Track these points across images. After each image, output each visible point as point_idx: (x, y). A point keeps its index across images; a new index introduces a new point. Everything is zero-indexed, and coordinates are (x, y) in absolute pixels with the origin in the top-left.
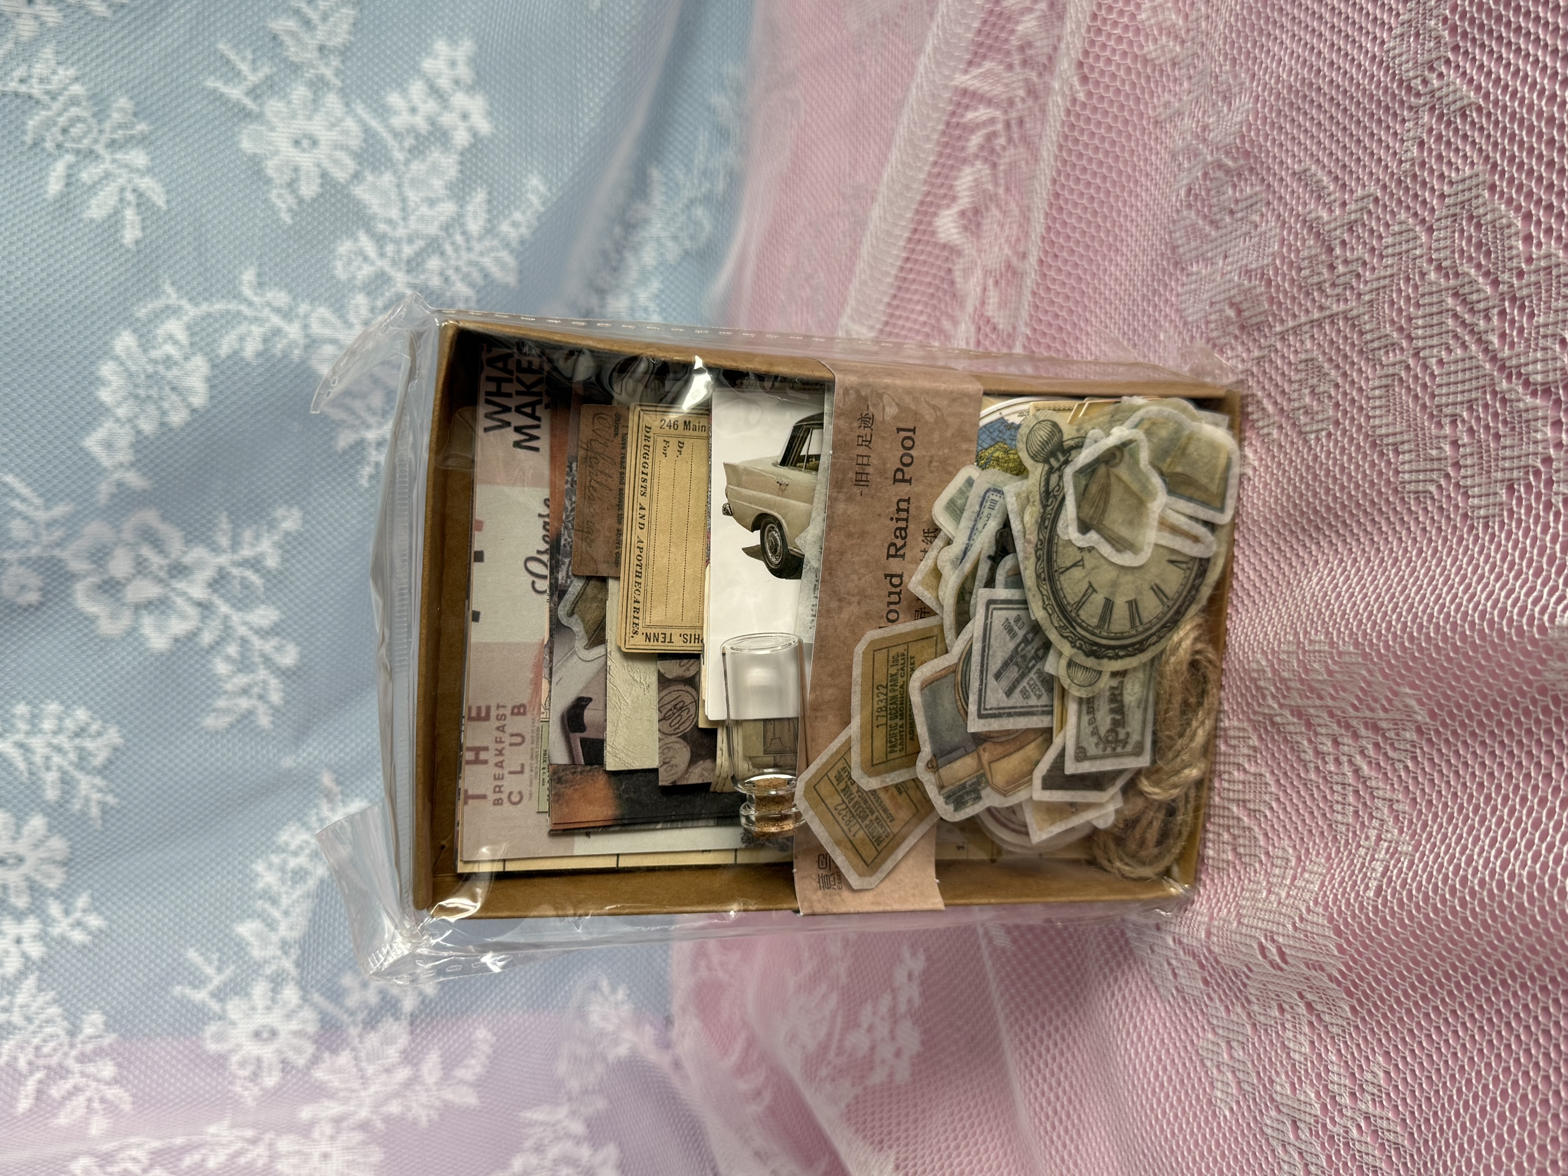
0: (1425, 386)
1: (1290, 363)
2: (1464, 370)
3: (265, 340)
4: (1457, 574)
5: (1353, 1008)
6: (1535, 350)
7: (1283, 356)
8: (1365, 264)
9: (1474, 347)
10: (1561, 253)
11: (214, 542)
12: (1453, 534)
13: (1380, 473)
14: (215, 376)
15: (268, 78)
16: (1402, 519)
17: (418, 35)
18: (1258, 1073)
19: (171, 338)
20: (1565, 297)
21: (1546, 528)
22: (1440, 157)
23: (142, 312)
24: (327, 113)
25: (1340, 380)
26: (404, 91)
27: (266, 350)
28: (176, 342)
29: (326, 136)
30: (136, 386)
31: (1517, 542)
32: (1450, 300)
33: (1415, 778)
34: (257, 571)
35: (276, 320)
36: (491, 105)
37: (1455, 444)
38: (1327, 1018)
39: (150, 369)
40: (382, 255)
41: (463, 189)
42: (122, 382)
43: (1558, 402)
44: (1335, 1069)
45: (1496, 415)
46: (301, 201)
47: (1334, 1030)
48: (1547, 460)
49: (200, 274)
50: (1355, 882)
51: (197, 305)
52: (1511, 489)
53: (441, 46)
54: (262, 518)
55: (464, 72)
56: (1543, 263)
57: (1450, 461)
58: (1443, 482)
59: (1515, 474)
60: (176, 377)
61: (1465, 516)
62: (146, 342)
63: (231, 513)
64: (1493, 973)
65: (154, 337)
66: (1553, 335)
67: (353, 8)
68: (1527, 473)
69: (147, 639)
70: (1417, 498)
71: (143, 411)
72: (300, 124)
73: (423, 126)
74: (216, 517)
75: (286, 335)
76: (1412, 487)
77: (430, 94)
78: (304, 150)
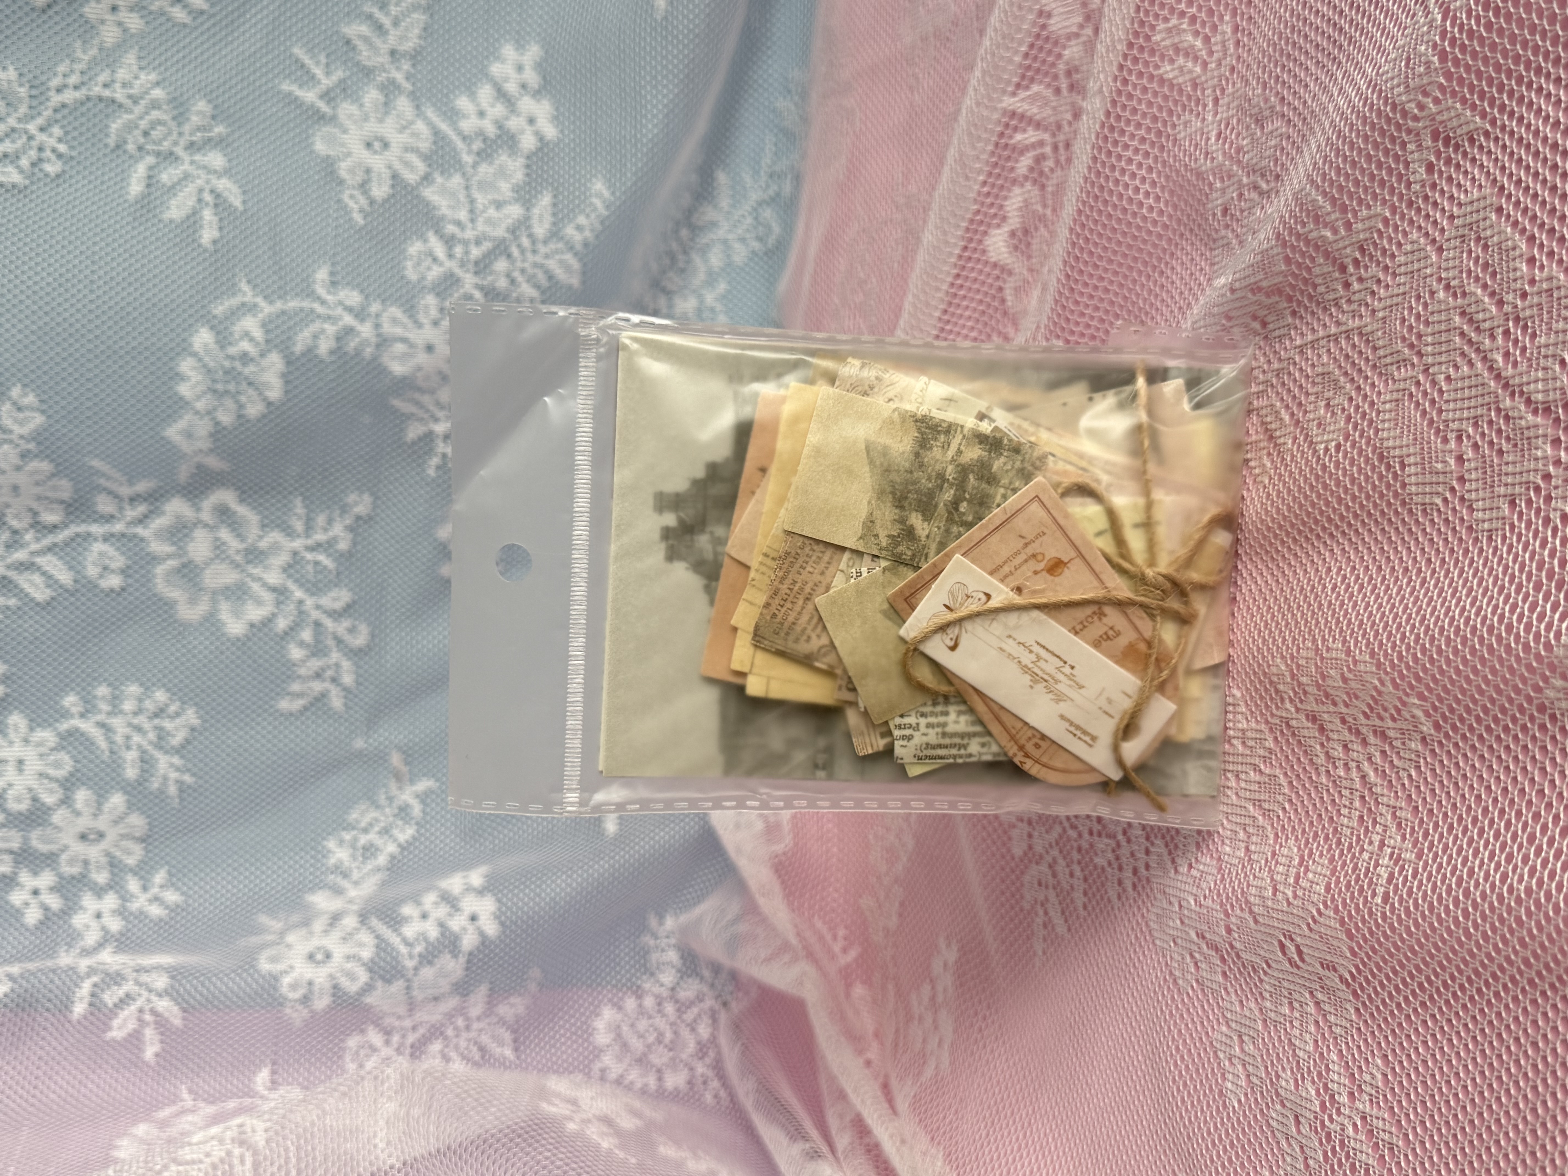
0: (1433, 402)
1: (1307, 376)
2: (1470, 387)
3: (338, 339)
4: (1464, 586)
5: (1357, 1010)
6: (1537, 370)
7: (1301, 369)
8: (1379, 281)
9: (1479, 365)
10: (1562, 276)
11: (289, 527)
12: (1460, 546)
13: (1388, 485)
14: (290, 373)
15: (342, 81)
16: (1410, 530)
17: (487, 40)
18: (1266, 1067)
19: (247, 335)
20: (1565, 319)
21: (1544, 543)
22: (1450, 179)
23: (219, 310)
24: (398, 116)
25: (1353, 394)
26: (472, 96)
27: (339, 348)
28: (252, 339)
29: (397, 140)
30: (214, 381)
31: (1517, 556)
32: (1457, 319)
33: (1418, 787)
34: (329, 555)
35: (349, 319)
36: (557, 109)
37: (1460, 459)
38: (1332, 1019)
39: (227, 364)
40: (451, 256)
41: (529, 192)
42: (200, 377)
43: (1557, 420)
44: (1336, 1069)
45: (1499, 431)
46: (372, 202)
47: (1338, 1031)
48: (1547, 477)
49: (275, 273)
50: (1362, 887)
51: (271, 303)
52: (1513, 504)
53: (509, 51)
54: (335, 503)
55: (531, 77)
56: (1545, 286)
57: (1455, 475)
58: (1448, 495)
59: (1517, 489)
60: (252, 373)
61: (1470, 528)
62: (223, 339)
63: (306, 498)
65: (231, 334)
66: (1554, 356)
67: (424, 13)
68: (1528, 489)
69: (224, 624)
70: (1424, 510)
71: (222, 405)
72: (372, 127)
73: (491, 130)
74: (291, 502)
75: (358, 334)
76: (1420, 499)
77: (497, 98)
78: (376, 152)
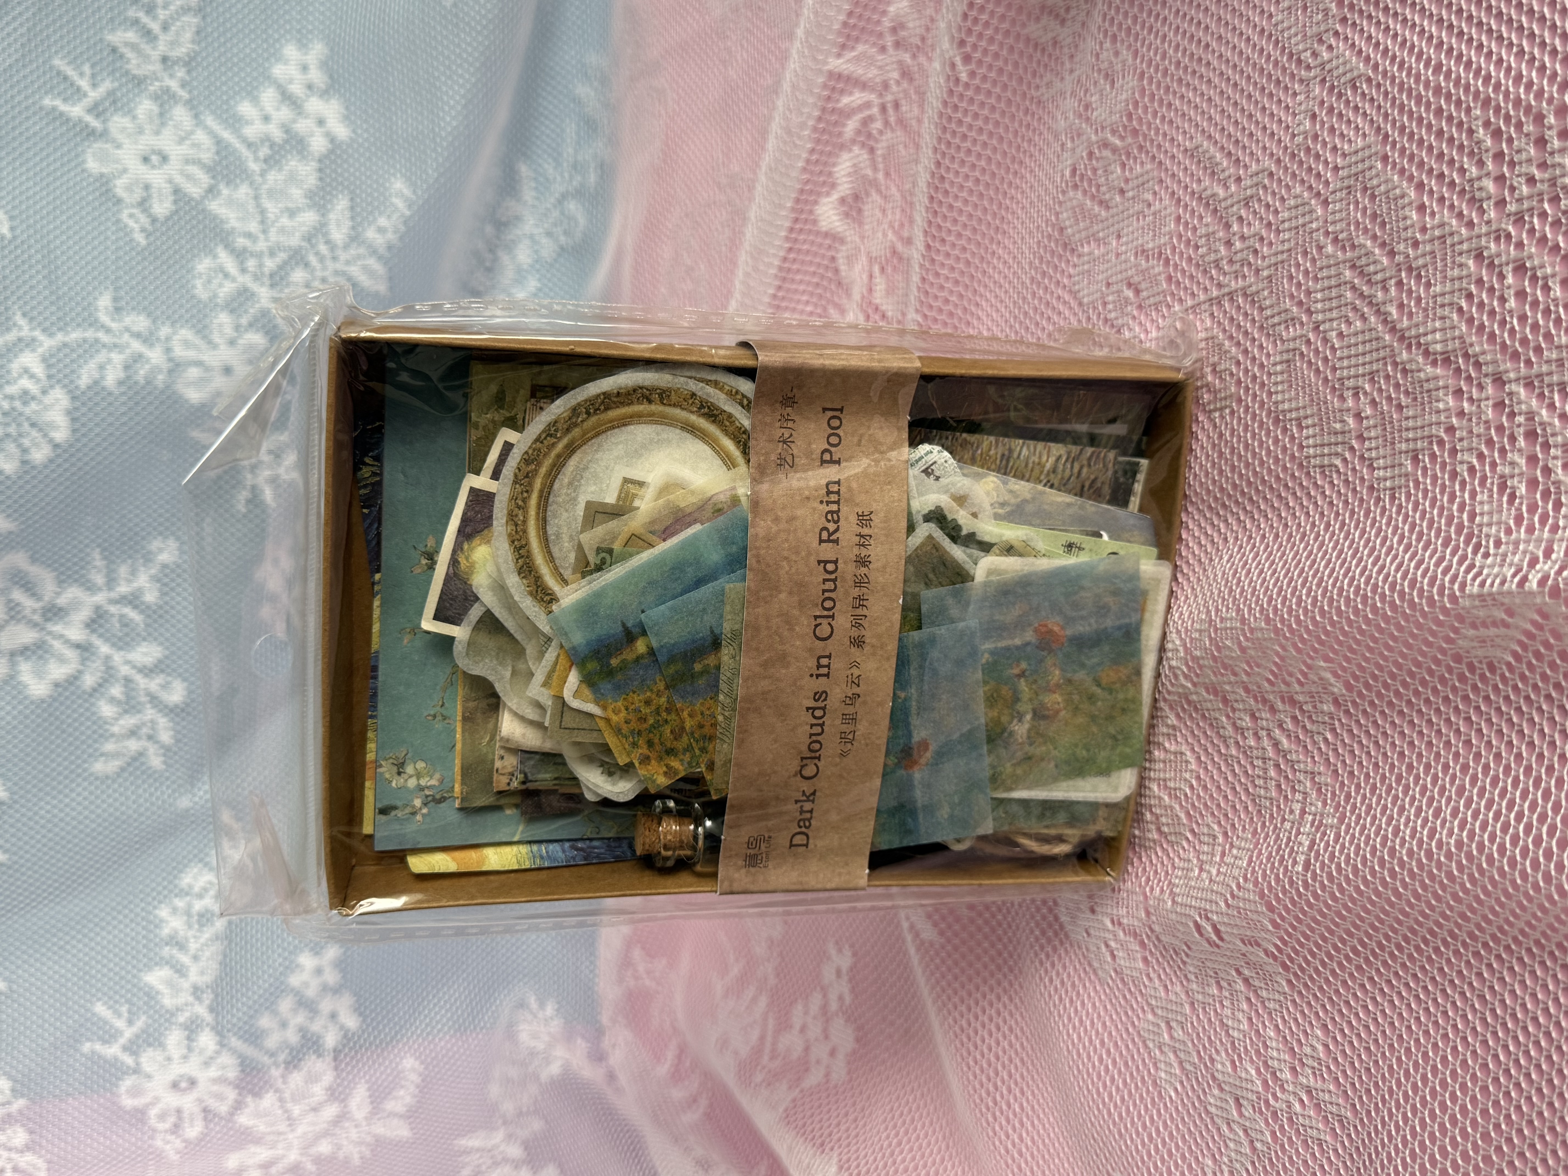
0: (1326, 360)
2: (1364, 342)
3: (127, 367)
4: (1365, 547)
5: (1289, 982)
6: (1433, 320)
8: (1262, 239)
9: (1373, 319)
10: (1452, 222)
11: (88, 581)
12: (1360, 506)
13: (1284, 449)
14: (76, 409)
15: (111, 93)
16: (1309, 493)
17: (265, 41)
18: (1199, 1052)
19: (26, 371)
20: (1459, 266)
21: (1452, 497)
22: (1332, 129)
24: (175, 126)
25: (1237, 357)
26: (255, 100)
27: (128, 378)
28: (32, 376)
29: (176, 151)
31: (1424, 512)
32: (1347, 273)
33: (1336, 750)
34: (135, 607)
35: (136, 346)
36: (347, 108)
37: (1358, 416)
38: (1264, 994)
40: (244, 271)
41: (323, 198)
43: (1458, 371)
44: (1274, 1044)
45: (1397, 386)
46: (154, 220)
47: (1271, 1005)
48: (1451, 430)
49: (52, 303)
50: (1283, 857)
51: (51, 335)
52: (1416, 460)
53: (291, 51)
54: (137, 551)
55: (317, 76)
56: (1437, 233)
57: (1353, 434)
58: (1347, 455)
59: (1419, 444)
60: (35, 412)
61: (1371, 488)
63: (104, 550)
64: (1426, 942)
65: (8, 372)
66: (1451, 305)
67: (195, 15)
68: (1431, 443)
69: (26, 686)
70: (1323, 472)
72: (148, 140)
73: (278, 135)
74: (88, 555)
75: (148, 361)
76: (1318, 461)
77: (283, 101)
78: (153, 167)
